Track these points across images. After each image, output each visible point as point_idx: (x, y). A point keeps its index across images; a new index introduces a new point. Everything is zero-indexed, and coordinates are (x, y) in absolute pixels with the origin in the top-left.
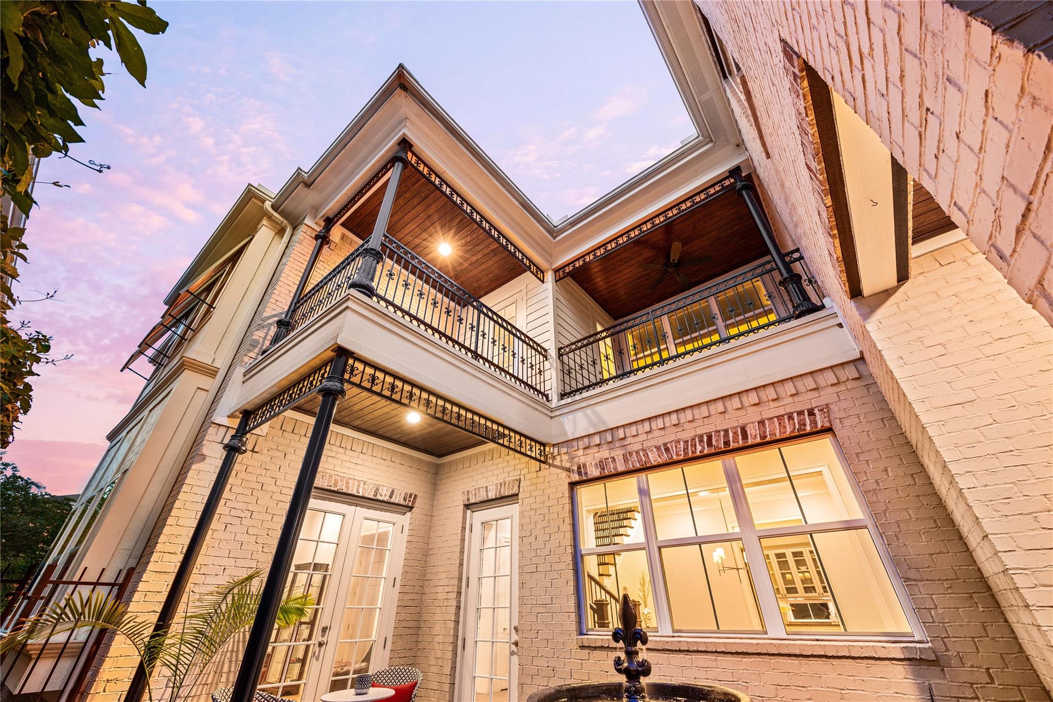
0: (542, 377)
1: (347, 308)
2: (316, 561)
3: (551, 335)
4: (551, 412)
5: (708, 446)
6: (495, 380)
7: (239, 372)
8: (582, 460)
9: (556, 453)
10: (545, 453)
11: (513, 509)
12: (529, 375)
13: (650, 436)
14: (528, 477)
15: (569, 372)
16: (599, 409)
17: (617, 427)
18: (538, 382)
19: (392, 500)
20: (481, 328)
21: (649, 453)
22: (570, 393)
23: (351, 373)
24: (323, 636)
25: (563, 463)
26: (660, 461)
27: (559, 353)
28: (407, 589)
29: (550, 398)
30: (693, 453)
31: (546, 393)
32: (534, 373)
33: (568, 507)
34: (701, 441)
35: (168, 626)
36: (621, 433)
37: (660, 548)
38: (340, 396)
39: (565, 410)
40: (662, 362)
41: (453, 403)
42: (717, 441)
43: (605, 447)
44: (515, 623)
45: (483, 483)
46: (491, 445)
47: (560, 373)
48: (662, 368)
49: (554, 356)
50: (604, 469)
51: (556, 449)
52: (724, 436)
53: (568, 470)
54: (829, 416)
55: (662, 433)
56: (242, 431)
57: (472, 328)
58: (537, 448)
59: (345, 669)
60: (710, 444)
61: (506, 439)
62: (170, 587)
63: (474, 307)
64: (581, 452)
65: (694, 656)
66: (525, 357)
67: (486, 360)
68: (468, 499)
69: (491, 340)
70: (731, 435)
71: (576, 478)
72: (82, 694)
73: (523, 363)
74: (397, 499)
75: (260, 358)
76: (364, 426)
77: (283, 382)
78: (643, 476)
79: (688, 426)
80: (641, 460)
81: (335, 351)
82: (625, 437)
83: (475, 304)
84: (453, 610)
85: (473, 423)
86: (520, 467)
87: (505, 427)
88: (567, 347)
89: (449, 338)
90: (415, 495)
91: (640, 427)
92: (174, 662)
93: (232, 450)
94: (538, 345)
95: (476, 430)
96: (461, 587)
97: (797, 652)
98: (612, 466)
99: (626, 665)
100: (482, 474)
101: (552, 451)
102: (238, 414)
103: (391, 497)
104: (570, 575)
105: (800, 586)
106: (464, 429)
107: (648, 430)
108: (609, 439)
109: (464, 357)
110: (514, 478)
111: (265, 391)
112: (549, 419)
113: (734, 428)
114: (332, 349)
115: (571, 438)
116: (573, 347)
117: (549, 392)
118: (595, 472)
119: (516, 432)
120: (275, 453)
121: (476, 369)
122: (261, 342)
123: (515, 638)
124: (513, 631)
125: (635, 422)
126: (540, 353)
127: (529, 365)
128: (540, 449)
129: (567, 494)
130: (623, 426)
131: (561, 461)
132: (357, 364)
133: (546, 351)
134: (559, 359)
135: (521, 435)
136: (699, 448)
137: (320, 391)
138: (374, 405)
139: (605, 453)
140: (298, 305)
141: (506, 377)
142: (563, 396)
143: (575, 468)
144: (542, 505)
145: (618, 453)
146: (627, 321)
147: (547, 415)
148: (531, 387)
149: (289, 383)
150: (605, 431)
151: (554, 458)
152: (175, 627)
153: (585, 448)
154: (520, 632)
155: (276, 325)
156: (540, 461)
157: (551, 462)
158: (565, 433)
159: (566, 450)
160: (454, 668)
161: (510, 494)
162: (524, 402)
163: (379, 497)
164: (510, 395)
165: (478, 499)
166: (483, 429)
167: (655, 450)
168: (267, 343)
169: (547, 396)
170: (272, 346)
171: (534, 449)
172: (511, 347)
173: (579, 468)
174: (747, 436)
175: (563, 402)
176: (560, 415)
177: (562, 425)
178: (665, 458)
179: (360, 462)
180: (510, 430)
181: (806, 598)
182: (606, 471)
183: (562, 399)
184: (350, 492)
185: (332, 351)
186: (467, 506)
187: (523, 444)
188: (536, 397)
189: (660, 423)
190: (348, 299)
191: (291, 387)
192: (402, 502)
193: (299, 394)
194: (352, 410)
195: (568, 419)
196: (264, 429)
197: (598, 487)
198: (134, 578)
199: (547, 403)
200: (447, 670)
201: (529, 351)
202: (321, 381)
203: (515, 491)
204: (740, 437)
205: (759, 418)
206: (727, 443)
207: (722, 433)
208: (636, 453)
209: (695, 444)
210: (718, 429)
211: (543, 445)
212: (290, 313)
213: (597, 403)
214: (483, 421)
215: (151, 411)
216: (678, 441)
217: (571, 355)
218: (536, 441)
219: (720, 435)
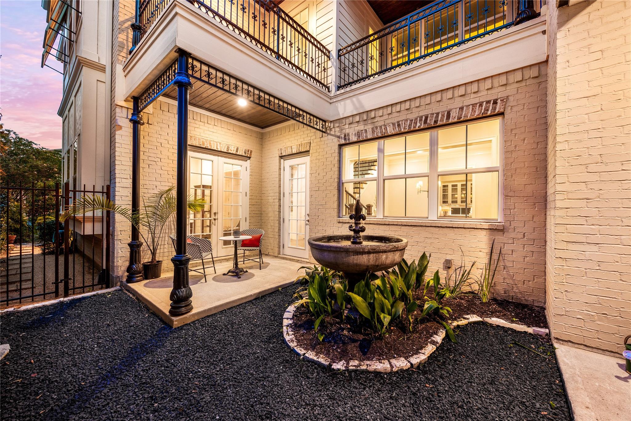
0: (326, 73)
1: (176, 14)
2: (203, 184)
3: (333, 39)
4: (331, 99)
5: (424, 123)
6: (292, 75)
7: (119, 68)
8: (347, 131)
9: (332, 127)
10: (325, 127)
11: (306, 159)
12: (317, 72)
13: (391, 116)
14: (315, 141)
15: (344, 70)
16: (361, 97)
17: (371, 110)
18: (323, 77)
19: (238, 153)
20: (281, 33)
21: (388, 128)
22: (343, 86)
23: (193, 70)
24: (215, 216)
25: (336, 133)
26: (393, 132)
27: (338, 54)
28: (253, 197)
29: (330, 90)
30: (414, 127)
31: (328, 86)
32: (320, 71)
33: (337, 158)
34: (421, 120)
35: (139, 210)
36: (372, 114)
37: (384, 180)
38: (189, 87)
39: (339, 98)
40: (409, 63)
41: (265, 93)
42: (430, 120)
43: (362, 123)
44: (308, 212)
45: (289, 144)
46: (292, 122)
47: (338, 70)
48: (408, 67)
49: (335, 57)
50: (359, 137)
51: (332, 124)
52: (435, 117)
53: (339, 137)
54: (505, 105)
55: (398, 114)
56: (137, 110)
57: (274, 31)
58: (321, 123)
59: (229, 229)
60: (425, 122)
61: (300, 118)
62: (131, 194)
63: (274, 12)
64: (347, 126)
65: (391, 227)
66: (314, 58)
67: (286, 60)
68: (281, 153)
69: (289, 43)
70: (440, 116)
71: (343, 142)
72: (112, 235)
73: (313, 63)
74: (240, 152)
75: (130, 57)
76: (212, 108)
77: (150, 76)
78: (382, 141)
79: (414, 110)
80: (382, 132)
81: (178, 52)
82: (375, 117)
83: (275, 9)
84: (277, 207)
85: (279, 106)
86: (311, 135)
87: (300, 109)
88: (344, 49)
89: (258, 41)
90: (251, 151)
91: (385, 110)
92: (148, 224)
93: (136, 123)
94: (324, 47)
95: (281, 111)
96: (280, 197)
97: (440, 225)
98: (365, 135)
99: (354, 228)
100: (289, 139)
101: (329, 125)
102: (130, 99)
103: (237, 151)
104: (336, 192)
105: (459, 200)
106: (274, 111)
107: (390, 112)
108: (365, 118)
109: (270, 57)
110: (307, 141)
111: (141, 83)
112: (329, 104)
113: (443, 112)
114: (174, 50)
115: (342, 117)
116: (349, 49)
117: (330, 85)
118: (354, 139)
119: (307, 113)
120: (161, 125)
121: (278, 67)
122: (126, 44)
123: (308, 218)
124: (307, 216)
125: (383, 107)
126: (325, 54)
127: (317, 64)
128: (322, 124)
129: (337, 151)
130: (375, 109)
131: (335, 132)
132: (195, 63)
133: (329, 52)
134: (338, 59)
135: (310, 115)
136: (418, 124)
137: (175, 83)
138: (215, 94)
139: (361, 127)
140: (141, 10)
141: (300, 73)
142: (339, 88)
143: (343, 136)
144: (322, 157)
145: (369, 127)
146: (390, 27)
147: (327, 101)
148: (318, 81)
149: (155, 77)
150: (363, 112)
151: (331, 130)
152: (142, 210)
153: (350, 124)
154: (310, 216)
155: (131, 29)
156: (322, 131)
157: (329, 132)
158: (339, 114)
159: (338, 124)
160: (279, 230)
161: (305, 150)
162: (312, 92)
163: (230, 151)
164: (303, 87)
165: (287, 154)
166: (285, 111)
167: (391, 125)
168: (130, 45)
169: (328, 88)
170: (134, 47)
171: (318, 124)
172: (304, 49)
173: (345, 136)
174: (450, 117)
175: (338, 92)
176: (336, 102)
177: (337, 108)
178: (397, 130)
179: (215, 131)
180: (303, 111)
181: (460, 206)
182: (361, 138)
183: (338, 90)
184: (212, 148)
185: (175, 52)
186: (281, 157)
187: (312, 121)
188: (321, 89)
189: (398, 108)
190: (175, 5)
191: (157, 80)
192: (244, 154)
193: (163, 85)
194: (202, 97)
195: (341, 105)
196: (150, 109)
197: (355, 148)
198: (111, 190)
199: (328, 93)
200: (277, 230)
201: (317, 52)
202: (174, 76)
203: (308, 149)
204: (445, 118)
205: (460, 106)
206: (436, 122)
207: (435, 115)
208: (380, 127)
209: (417, 122)
210: (433, 112)
211: (325, 121)
212: (138, 18)
213: (360, 93)
214: (285, 105)
215: (75, 96)
216: (406, 120)
217: (347, 56)
218: (320, 119)
219: (433, 116)
